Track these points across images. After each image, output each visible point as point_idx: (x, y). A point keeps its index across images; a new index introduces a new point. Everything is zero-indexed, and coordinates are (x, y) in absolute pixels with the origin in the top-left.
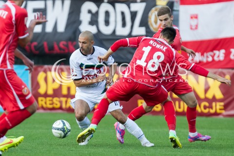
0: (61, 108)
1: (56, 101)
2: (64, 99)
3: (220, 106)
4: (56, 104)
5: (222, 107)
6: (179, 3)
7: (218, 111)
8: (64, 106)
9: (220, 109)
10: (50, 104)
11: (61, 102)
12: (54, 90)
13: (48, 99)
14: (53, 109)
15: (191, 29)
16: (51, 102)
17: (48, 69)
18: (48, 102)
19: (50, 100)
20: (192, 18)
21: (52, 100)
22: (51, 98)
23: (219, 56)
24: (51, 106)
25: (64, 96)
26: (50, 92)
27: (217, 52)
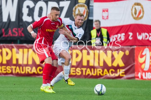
0: (12, 73)
1: (9, 68)
2: (14, 67)
3: (122, 71)
4: (9, 71)
5: (124, 73)
6: (93, 1)
7: (121, 75)
8: (14, 72)
9: (122, 74)
10: (4, 71)
11: (12, 69)
12: (7, 61)
13: (3, 67)
14: (7, 74)
15: (103, 19)
16: (5, 69)
17: (3, 47)
18: (3, 69)
19: (4, 68)
20: (104, 11)
21: (6, 68)
22: (5, 67)
23: (120, 38)
24: (5, 72)
25: (14, 65)
26: (5, 62)
27: (119, 35)
